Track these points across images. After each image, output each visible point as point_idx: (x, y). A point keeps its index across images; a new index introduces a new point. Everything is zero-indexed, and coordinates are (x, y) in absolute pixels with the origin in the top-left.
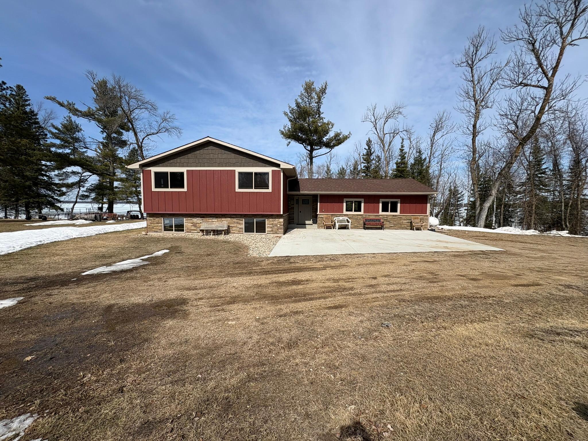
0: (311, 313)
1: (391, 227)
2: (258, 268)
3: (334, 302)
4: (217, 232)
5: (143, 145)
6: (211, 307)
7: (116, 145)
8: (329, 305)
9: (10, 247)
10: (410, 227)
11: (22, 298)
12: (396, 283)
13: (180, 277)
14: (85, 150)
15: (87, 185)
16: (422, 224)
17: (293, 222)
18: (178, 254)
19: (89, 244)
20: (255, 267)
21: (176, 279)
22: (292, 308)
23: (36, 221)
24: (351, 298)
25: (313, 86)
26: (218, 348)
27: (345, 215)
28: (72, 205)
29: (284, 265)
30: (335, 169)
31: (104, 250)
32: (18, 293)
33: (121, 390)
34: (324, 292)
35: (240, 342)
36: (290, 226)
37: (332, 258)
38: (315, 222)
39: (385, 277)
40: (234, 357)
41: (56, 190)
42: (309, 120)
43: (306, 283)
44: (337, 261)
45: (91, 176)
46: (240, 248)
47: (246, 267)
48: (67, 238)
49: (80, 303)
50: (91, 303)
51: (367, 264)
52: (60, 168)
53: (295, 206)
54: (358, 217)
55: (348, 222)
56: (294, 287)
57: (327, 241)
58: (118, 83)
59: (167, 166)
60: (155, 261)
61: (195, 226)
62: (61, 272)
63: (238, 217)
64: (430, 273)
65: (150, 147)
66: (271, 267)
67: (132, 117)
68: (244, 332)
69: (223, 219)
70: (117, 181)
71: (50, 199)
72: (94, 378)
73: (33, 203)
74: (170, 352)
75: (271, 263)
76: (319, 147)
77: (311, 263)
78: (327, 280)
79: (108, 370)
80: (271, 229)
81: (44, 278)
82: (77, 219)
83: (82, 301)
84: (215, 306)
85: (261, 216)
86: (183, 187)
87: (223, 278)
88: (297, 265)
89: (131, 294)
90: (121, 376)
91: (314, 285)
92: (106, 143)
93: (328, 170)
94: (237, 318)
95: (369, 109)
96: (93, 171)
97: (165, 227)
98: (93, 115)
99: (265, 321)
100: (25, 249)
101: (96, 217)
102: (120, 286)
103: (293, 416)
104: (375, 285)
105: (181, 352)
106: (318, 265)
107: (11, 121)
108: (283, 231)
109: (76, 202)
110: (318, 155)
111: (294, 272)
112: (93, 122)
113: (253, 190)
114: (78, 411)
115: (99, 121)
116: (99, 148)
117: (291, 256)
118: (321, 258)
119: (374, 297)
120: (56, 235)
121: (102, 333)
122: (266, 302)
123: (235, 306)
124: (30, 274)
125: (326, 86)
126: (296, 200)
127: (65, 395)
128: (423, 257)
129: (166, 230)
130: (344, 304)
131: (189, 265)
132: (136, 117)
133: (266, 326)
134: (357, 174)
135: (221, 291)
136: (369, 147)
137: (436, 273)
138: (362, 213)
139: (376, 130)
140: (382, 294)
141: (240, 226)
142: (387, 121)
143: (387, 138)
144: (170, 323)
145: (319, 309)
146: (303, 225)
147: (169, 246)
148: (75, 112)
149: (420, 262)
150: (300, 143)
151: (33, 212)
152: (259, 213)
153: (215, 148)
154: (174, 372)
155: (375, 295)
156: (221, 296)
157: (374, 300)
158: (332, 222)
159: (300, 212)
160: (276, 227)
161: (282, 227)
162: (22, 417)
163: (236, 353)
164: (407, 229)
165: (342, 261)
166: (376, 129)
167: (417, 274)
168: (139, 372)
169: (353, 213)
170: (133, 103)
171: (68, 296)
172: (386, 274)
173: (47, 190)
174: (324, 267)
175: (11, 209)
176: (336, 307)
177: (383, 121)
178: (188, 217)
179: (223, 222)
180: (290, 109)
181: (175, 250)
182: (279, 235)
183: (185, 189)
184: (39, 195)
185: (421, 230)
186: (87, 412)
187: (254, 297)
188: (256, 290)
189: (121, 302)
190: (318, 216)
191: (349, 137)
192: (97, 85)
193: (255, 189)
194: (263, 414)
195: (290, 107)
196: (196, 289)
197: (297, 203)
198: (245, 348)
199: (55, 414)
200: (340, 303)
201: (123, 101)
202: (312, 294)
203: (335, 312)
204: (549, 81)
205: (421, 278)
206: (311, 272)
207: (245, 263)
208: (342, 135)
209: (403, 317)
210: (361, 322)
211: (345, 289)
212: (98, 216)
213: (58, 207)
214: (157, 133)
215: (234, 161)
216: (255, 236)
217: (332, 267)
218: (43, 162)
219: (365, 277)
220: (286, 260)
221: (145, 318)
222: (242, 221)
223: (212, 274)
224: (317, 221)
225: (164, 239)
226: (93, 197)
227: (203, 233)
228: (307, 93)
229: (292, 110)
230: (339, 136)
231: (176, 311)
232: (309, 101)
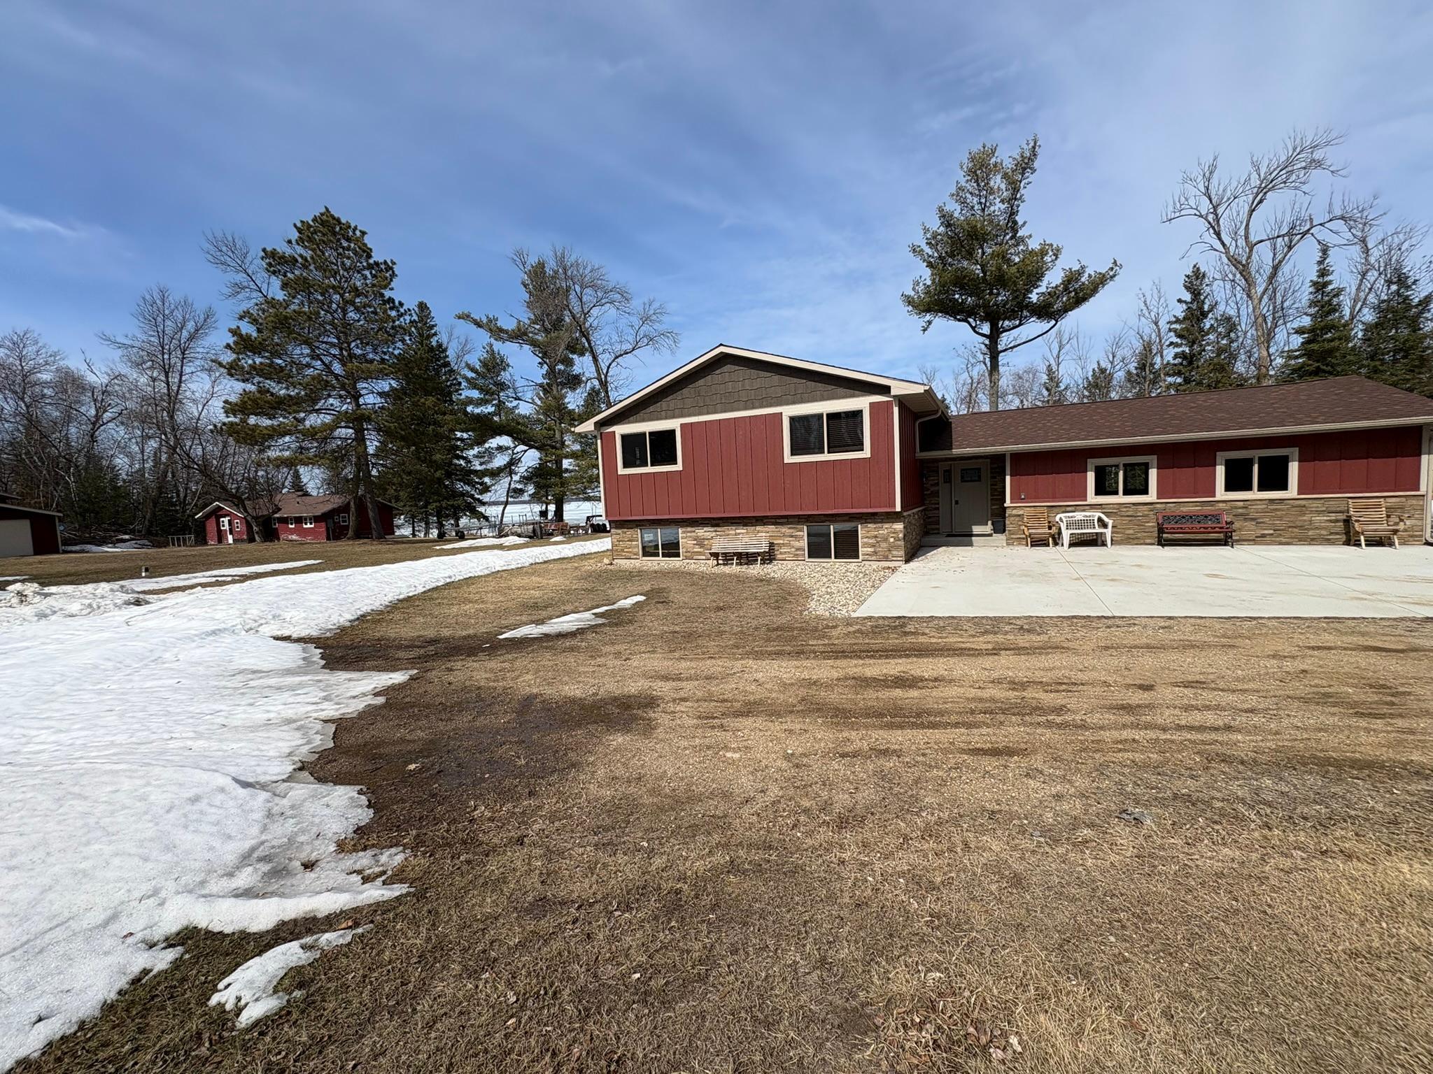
0: (920, 759)
1: (1263, 536)
2: (822, 642)
3: (994, 739)
4: (746, 558)
5: (609, 379)
6: (699, 717)
7: (563, 385)
8: (978, 746)
9: (410, 586)
10: (1344, 538)
11: (416, 671)
12: (1218, 707)
13: (654, 652)
14: (515, 403)
15: (522, 469)
16: (1396, 524)
17: (938, 529)
18: (659, 606)
19: (517, 582)
20: (815, 638)
21: (647, 655)
22: (877, 739)
23: (450, 541)
24: (1048, 734)
25: (993, 160)
26: (693, 799)
27: (1093, 507)
28: (501, 507)
29: (888, 639)
30: (1073, 375)
31: (537, 593)
32: (412, 663)
33: (520, 841)
34: (972, 712)
35: (739, 796)
36: (928, 539)
37: (1026, 627)
38: (1000, 528)
39: (1185, 687)
40: (719, 823)
41: (478, 483)
42: (983, 253)
43: (931, 684)
44: (1039, 634)
45: (526, 451)
46: (790, 594)
47: (795, 638)
48: (487, 572)
49: (489, 688)
50: (505, 688)
51: (1136, 647)
52: (480, 442)
53: (943, 489)
54: (1136, 511)
55: (1105, 526)
56: (898, 693)
57: (1024, 578)
58: (561, 261)
59: (643, 420)
60: (617, 619)
61: (701, 545)
62: (471, 632)
63: (791, 523)
64: (1371, 686)
65: (621, 382)
66: (853, 641)
67: (587, 325)
68: (751, 777)
69: (758, 528)
70: (566, 457)
71: (470, 500)
72: (488, 814)
73: (447, 509)
74: (607, 793)
75: (855, 632)
76: (1017, 322)
77: (961, 636)
78: (993, 682)
79: (509, 805)
80: (872, 550)
81: (447, 640)
82: (506, 535)
83: (491, 684)
84: (707, 718)
85: (847, 518)
86: (674, 461)
87: (737, 659)
88: (922, 639)
89: (566, 678)
90: (525, 818)
91: (952, 692)
92: (547, 384)
93: (1051, 379)
94: (746, 748)
95: (1188, 179)
96: (529, 442)
97: (644, 548)
98: (525, 334)
99: (805, 760)
100: (429, 590)
101: (534, 530)
102: (551, 663)
103: (792, 956)
104: (1139, 706)
105: (625, 797)
106: (981, 643)
107: (412, 368)
108: (902, 553)
109: (507, 503)
110: (1018, 342)
111: (907, 656)
112: (526, 347)
113: (826, 457)
114: (459, 858)
115: (534, 343)
116: (538, 395)
117: (911, 618)
118: (993, 625)
119: (1123, 737)
120: (472, 565)
121: (511, 742)
122: (820, 721)
123: (748, 722)
124: (430, 633)
125: (1034, 147)
126: (945, 471)
127: (447, 831)
128: (1363, 634)
129: (646, 554)
130: (1023, 746)
131: (678, 629)
132: (595, 324)
133: (803, 773)
134: (1154, 382)
135: (727, 688)
136: (1196, 294)
137: (1401, 689)
138: (1150, 497)
139: (1220, 239)
140: (1152, 734)
141: (797, 544)
142: (1261, 202)
143: (1263, 257)
144: (619, 739)
145: (945, 751)
146: (963, 537)
147: (647, 587)
148: (498, 333)
149: (1345, 649)
150: (959, 320)
151: (449, 524)
152: (841, 511)
153: (737, 368)
154: (606, 830)
155: (1126, 734)
156: (726, 697)
157: (1120, 747)
158: (1050, 528)
159: (957, 502)
160: (884, 545)
161: (902, 543)
162: (393, 850)
163: (725, 816)
164: (1329, 542)
165: (1054, 635)
166: (1218, 234)
167: (1316, 686)
168: (553, 817)
169: (1121, 499)
170: (589, 295)
171: (474, 674)
172: (1190, 678)
173: (465, 483)
174: (994, 649)
175: (420, 521)
176: (995, 752)
177: (1243, 204)
178: (687, 526)
179: (760, 534)
180: (928, 236)
181: (657, 597)
182: (892, 564)
183: (679, 467)
184: (456, 494)
185: (1391, 544)
186: (468, 862)
187: (795, 706)
188: (802, 692)
189: (548, 691)
190: (1008, 512)
191: (1112, 277)
192: (529, 274)
193: (829, 452)
194: (732, 935)
195: (926, 230)
196: (679, 679)
197: (948, 480)
198: (746, 811)
199: (430, 856)
200: (1010, 742)
201: (572, 296)
202: (941, 713)
203: (989, 763)
205: (1325, 699)
206: (952, 660)
207: (793, 629)
208: (1086, 275)
209: (1204, 803)
210: (1058, 797)
211: (1038, 709)
212: (537, 527)
213: (481, 513)
214: (633, 349)
215: (779, 392)
216: (834, 565)
217: (1018, 650)
218: (459, 434)
219: (1115, 682)
220: (895, 627)
221: (579, 725)
222: (802, 530)
223: (717, 649)
224: (1005, 526)
225: (640, 574)
226: (530, 492)
227: (717, 560)
228: (977, 181)
229: (934, 237)
230: (1077, 280)
231: (635, 718)
232: (983, 201)
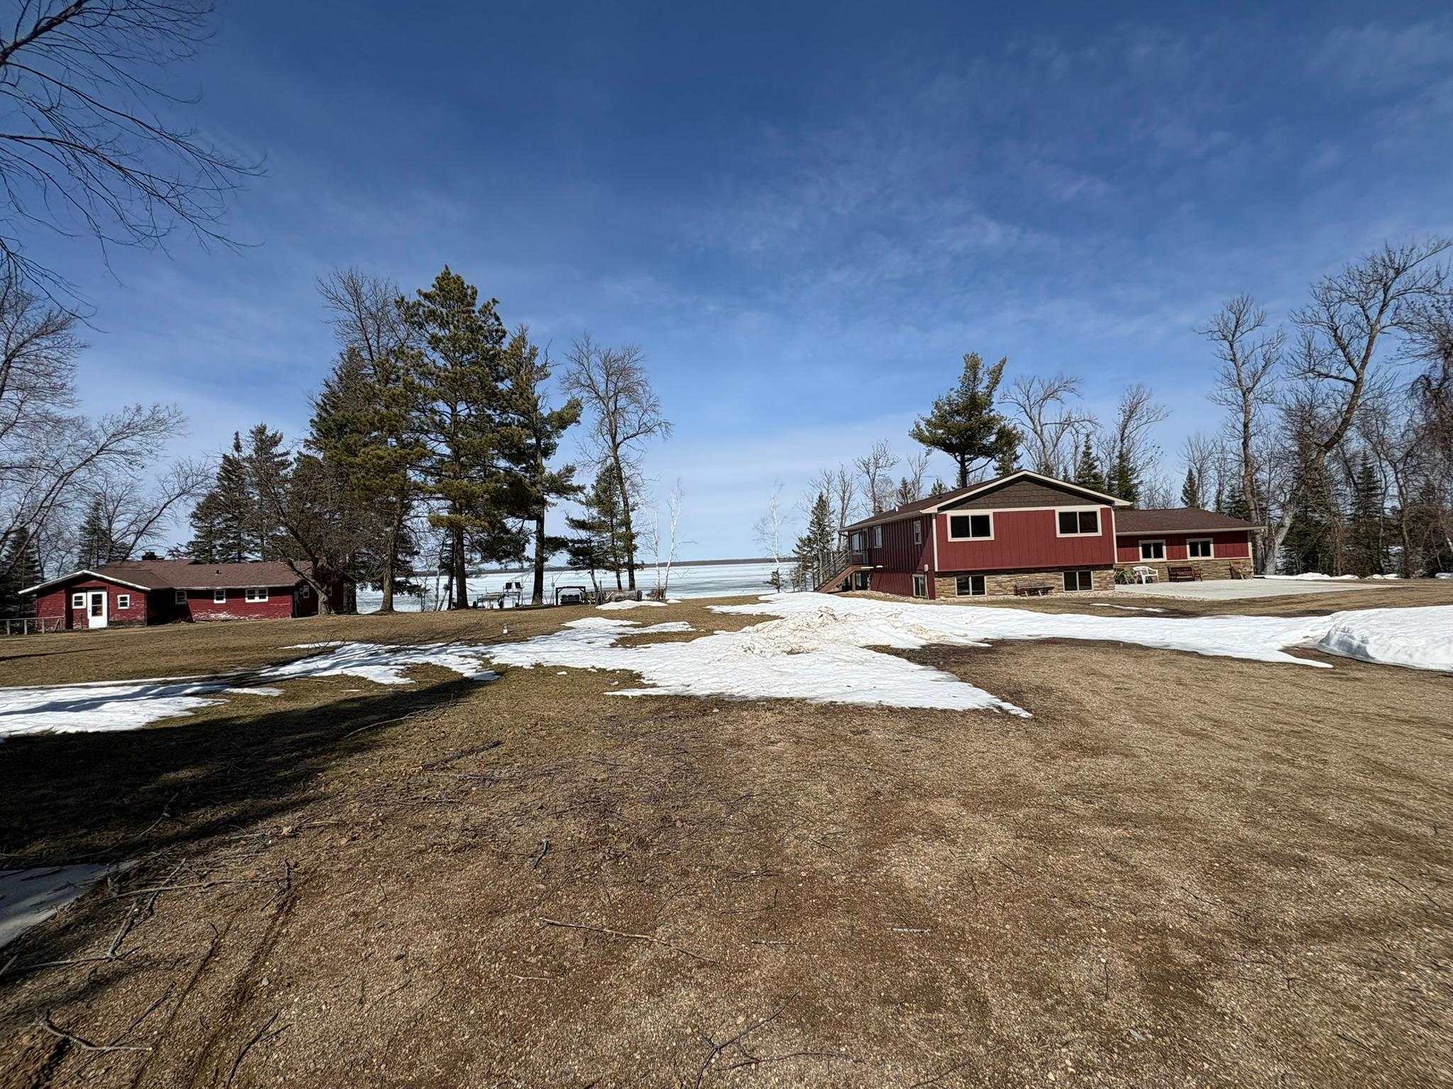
10: (1231, 576)
27: (1143, 564)
54: (1159, 566)
55: (1150, 573)
59: (968, 509)
61: (999, 586)
63: (1057, 571)
69: (1037, 574)
80: (1098, 584)
85: (1086, 568)
86: (988, 534)
97: (958, 589)
113: (1079, 535)
129: (959, 593)
138: (1165, 559)
141: (1059, 582)
152: (1084, 564)
153: (1031, 484)
160: (1104, 581)
169: (1152, 560)
178: (991, 575)
179: (1037, 578)
204: (1357, 374)
215: (1054, 498)
216: (1078, 593)
222: (1061, 575)
227: (1017, 594)
228: (972, 373)
232: (972, 384)
